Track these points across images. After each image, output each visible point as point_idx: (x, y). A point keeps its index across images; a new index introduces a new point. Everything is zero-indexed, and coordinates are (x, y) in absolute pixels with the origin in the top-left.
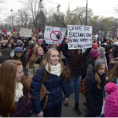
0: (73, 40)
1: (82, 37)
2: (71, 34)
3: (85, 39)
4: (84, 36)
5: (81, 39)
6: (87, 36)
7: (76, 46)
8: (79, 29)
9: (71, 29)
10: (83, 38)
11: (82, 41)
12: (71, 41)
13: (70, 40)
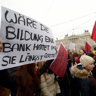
0: (16, 46)
1: (38, 41)
2: (13, 33)
3: (43, 45)
4: (41, 39)
5: (36, 46)
6: (47, 40)
7: (23, 59)
8: (31, 25)
9: (12, 21)
10: (39, 43)
11: (37, 49)
12: (9, 49)
13: (8, 45)
